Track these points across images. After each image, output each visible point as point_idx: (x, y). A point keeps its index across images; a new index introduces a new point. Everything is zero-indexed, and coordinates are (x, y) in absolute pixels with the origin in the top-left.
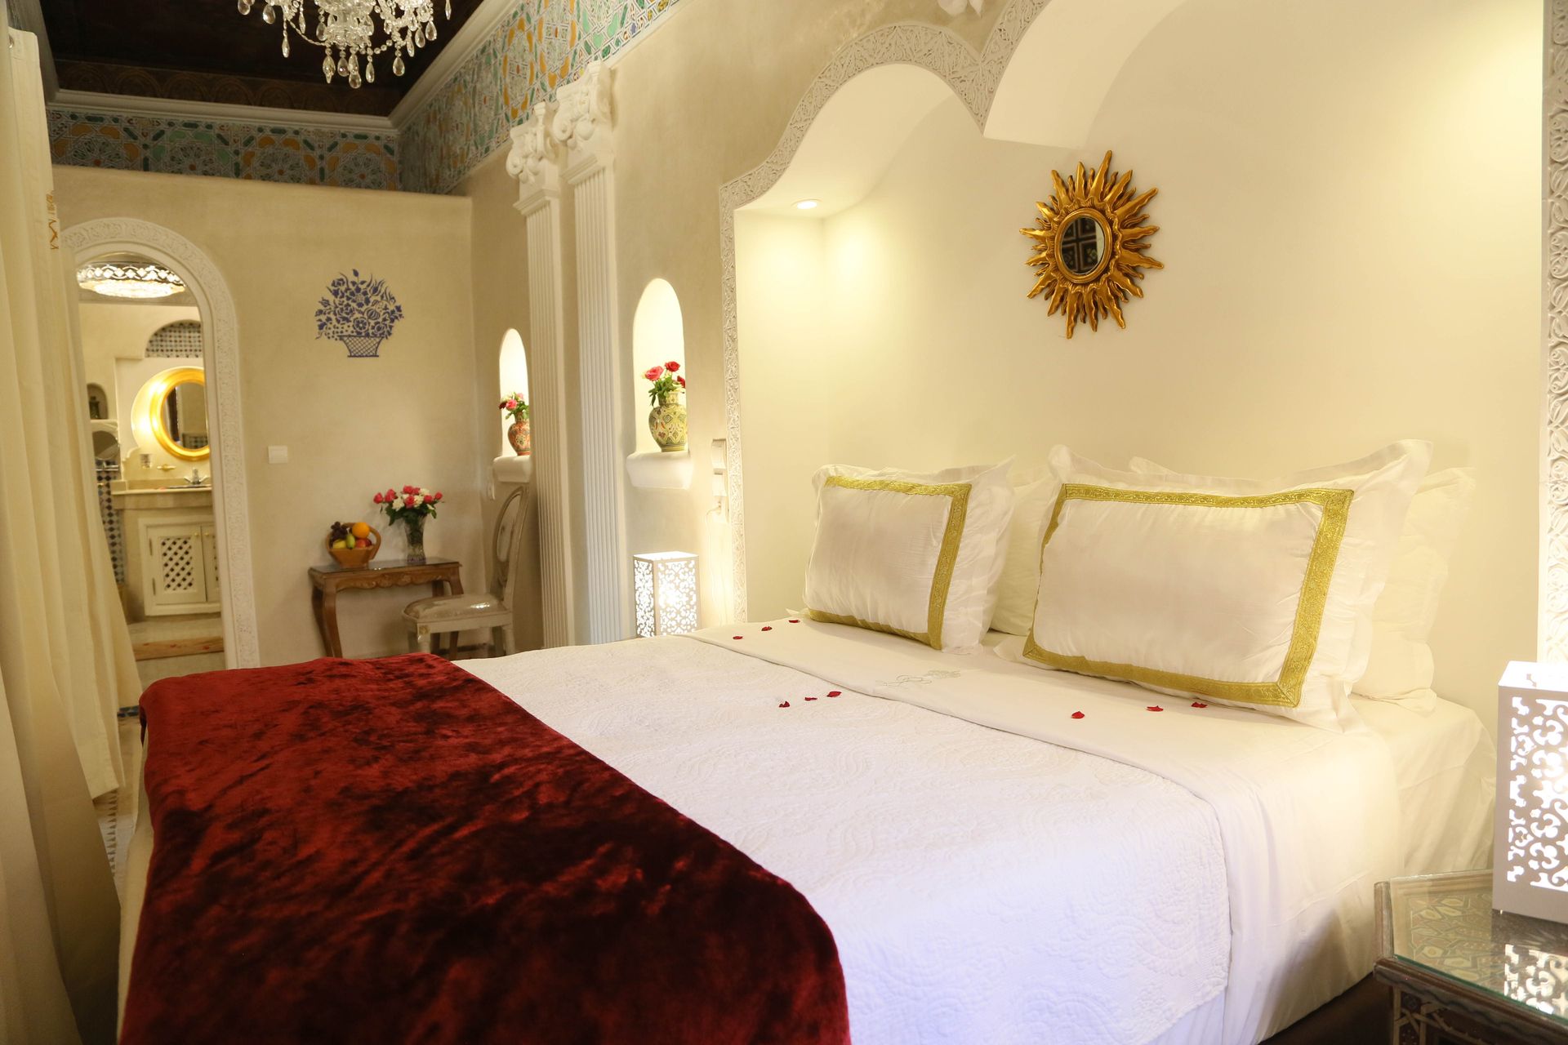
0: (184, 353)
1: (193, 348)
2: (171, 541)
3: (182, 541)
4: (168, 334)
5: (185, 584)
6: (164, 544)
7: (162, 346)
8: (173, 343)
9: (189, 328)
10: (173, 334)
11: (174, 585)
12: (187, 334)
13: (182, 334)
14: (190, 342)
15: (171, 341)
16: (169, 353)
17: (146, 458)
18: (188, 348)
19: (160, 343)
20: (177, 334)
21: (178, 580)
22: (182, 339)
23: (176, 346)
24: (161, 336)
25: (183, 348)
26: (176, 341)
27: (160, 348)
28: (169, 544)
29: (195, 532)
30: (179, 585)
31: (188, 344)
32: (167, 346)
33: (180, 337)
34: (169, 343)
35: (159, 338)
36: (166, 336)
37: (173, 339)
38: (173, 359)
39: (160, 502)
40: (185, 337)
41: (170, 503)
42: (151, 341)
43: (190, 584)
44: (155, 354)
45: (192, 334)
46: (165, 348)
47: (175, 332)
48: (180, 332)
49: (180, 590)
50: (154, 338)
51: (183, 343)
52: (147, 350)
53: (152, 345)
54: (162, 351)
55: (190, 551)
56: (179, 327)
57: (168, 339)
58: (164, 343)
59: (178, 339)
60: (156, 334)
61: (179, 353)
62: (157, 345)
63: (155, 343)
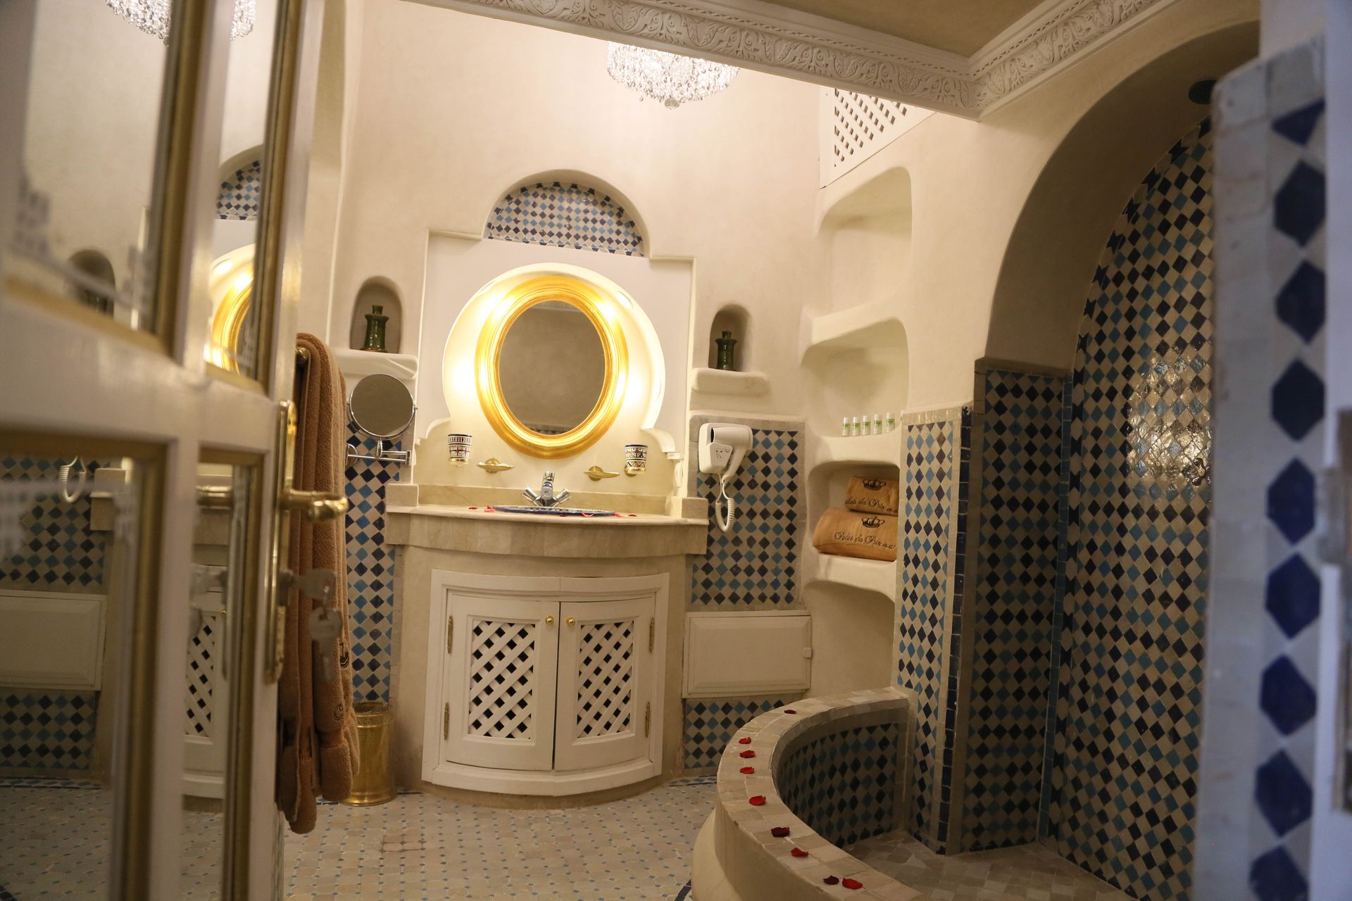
0: (555, 239)
1: (573, 232)
2: (494, 627)
3: (517, 629)
4: (531, 199)
5: (510, 725)
6: (478, 631)
7: (517, 221)
8: (538, 219)
9: (570, 192)
10: (539, 200)
11: (487, 724)
12: (566, 205)
13: (556, 203)
14: (569, 219)
15: (534, 214)
16: (529, 236)
17: (459, 441)
18: (564, 231)
19: (514, 215)
20: (548, 202)
21: (499, 713)
22: (555, 212)
23: (542, 224)
24: (518, 202)
25: (555, 230)
26: (543, 215)
27: (513, 225)
28: (488, 632)
29: (548, 610)
30: (499, 726)
31: (564, 222)
32: (526, 222)
33: (552, 207)
34: (530, 218)
35: (513, 206)
36: (527, 203)
37: (538, 210)
38: (534, 247)
39: (483, 540)
40: (561, 208)
41: (503, 542)
42: (498, 210)
43: (522, 727)
44: (504, 234)
45: (574, 206)
46: (521, 226)
47: (544, 197)
48: (552, 198)
49: (499, 738)
50: (505, 205)
51: (555, 221)
52: (489, 225)
53: (500, 218)
54: (516, 230)
55: (530, 653)
56: (552, 189)
57: (530, 209)
58: (521, 217)
59: (548, 212)
60: (509, 198)
61: (546, 239)
62: (508, 220)
63: (504, 215)
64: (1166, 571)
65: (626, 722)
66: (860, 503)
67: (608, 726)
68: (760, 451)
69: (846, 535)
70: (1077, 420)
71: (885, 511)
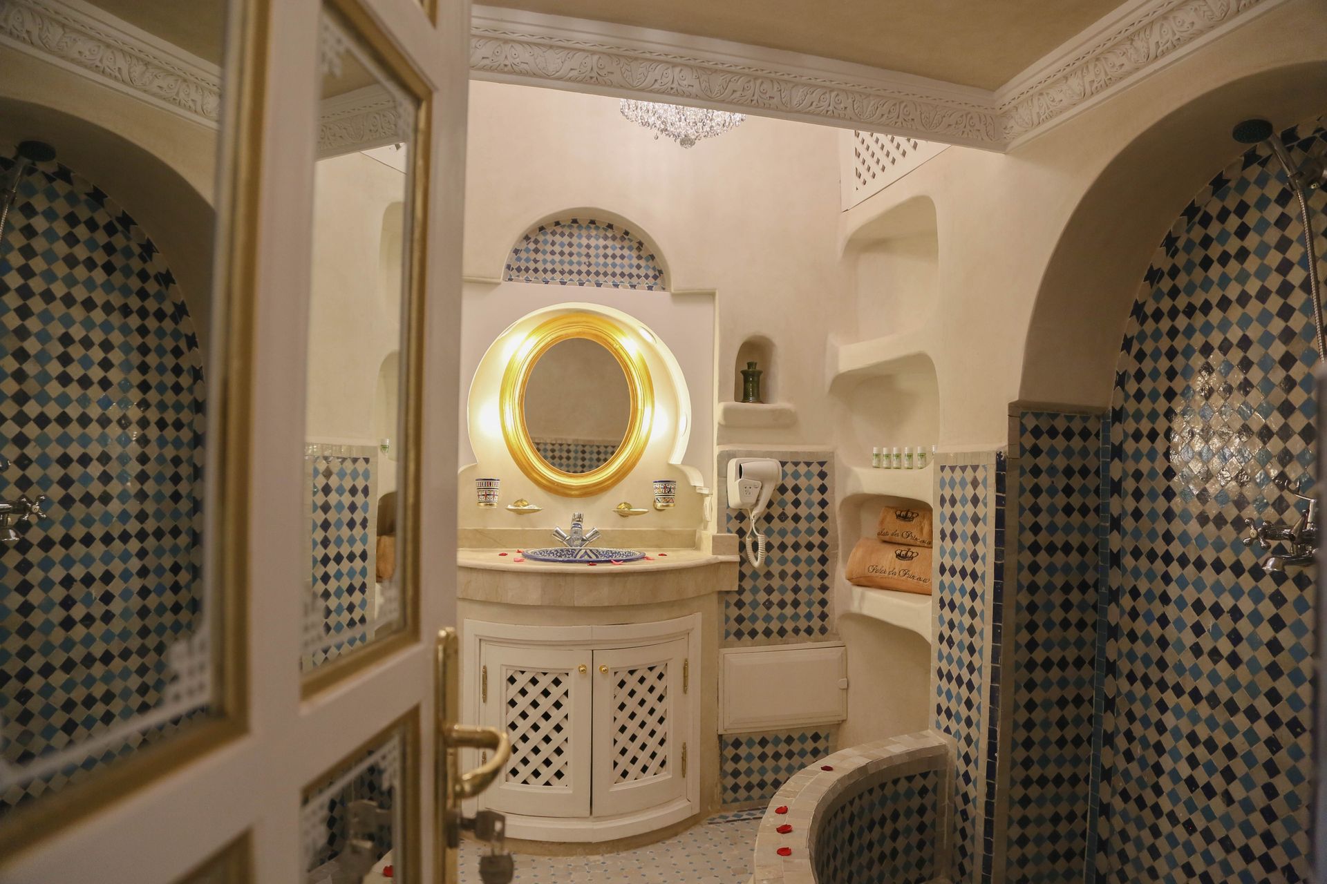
64: (1215, 626)
65: (663, 764)
66: (892, 535)
67: (644, 769)
68: (790, 483)
69: (879, 568)
70: (1116, 460)
71: (918, 543)
